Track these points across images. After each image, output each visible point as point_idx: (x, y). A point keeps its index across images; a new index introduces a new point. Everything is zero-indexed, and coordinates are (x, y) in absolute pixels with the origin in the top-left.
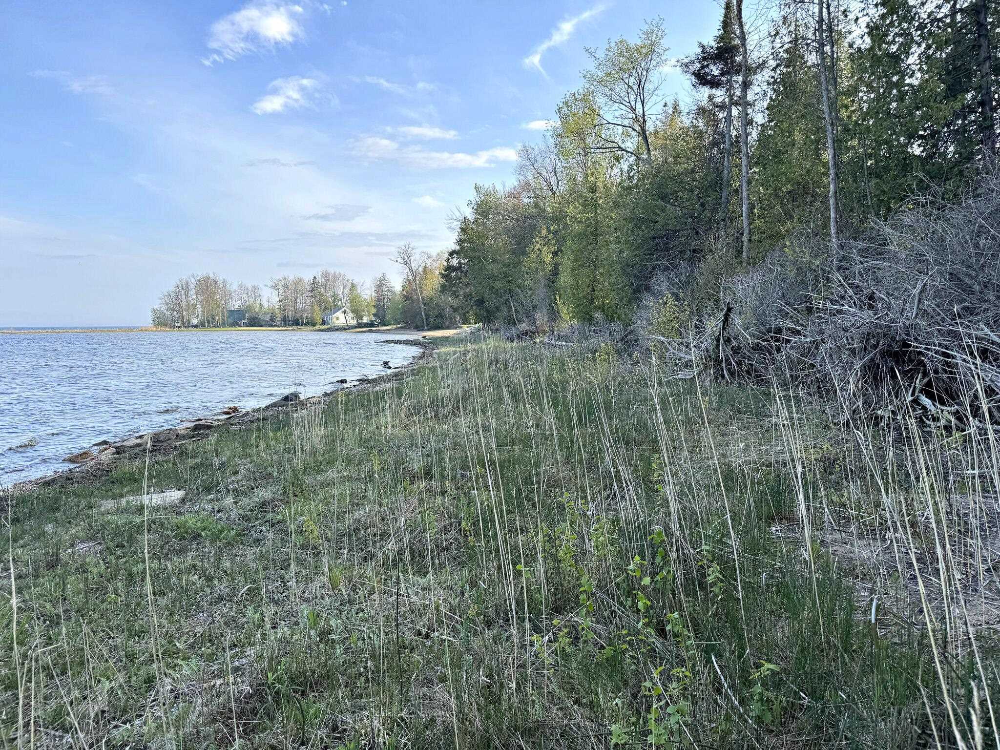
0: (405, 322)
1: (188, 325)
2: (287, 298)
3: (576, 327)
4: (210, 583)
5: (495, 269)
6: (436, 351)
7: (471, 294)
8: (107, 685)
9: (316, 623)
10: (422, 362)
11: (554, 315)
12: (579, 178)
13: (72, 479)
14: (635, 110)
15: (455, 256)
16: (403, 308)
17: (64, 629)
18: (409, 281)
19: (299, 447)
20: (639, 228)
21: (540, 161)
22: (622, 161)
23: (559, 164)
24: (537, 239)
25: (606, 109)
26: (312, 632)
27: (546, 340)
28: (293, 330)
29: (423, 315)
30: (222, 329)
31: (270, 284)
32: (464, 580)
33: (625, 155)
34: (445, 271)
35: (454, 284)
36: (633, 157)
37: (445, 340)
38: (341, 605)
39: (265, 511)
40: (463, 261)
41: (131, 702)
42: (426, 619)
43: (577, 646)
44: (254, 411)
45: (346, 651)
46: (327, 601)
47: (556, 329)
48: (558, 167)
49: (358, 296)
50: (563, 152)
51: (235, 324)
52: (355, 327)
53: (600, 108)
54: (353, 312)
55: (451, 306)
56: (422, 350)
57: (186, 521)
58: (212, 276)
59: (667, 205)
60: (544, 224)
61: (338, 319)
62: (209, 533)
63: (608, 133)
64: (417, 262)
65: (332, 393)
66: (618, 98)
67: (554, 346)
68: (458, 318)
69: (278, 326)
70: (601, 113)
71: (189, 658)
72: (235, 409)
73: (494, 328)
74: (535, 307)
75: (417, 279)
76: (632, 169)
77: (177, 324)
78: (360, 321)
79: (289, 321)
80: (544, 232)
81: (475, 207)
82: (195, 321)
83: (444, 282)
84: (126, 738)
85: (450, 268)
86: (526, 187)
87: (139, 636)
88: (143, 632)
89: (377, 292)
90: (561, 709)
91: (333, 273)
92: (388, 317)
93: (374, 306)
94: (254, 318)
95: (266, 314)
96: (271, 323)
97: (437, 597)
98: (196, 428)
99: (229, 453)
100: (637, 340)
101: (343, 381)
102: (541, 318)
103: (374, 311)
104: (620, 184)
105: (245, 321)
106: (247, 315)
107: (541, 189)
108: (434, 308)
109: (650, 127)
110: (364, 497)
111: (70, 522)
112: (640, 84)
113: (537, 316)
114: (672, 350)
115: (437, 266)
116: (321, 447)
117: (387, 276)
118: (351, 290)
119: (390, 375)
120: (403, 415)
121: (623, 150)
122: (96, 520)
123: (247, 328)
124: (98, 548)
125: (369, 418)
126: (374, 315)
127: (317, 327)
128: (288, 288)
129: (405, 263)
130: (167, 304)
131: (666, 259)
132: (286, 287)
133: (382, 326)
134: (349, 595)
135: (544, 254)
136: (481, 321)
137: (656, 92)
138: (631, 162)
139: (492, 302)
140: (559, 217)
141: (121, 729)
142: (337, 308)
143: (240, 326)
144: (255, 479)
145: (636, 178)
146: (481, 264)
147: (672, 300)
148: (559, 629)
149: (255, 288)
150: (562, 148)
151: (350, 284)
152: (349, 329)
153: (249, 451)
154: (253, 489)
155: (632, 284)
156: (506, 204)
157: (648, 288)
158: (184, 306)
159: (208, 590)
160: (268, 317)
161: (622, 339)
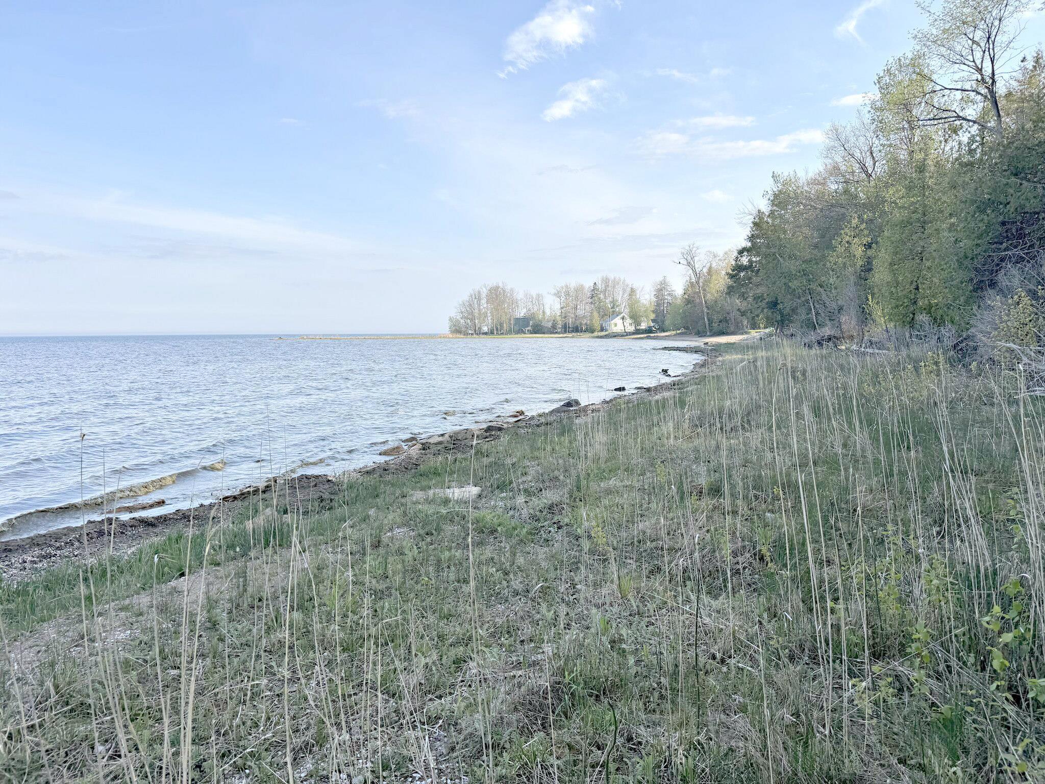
0: (687, 328)
1: (479, 333)
2: (568, 305)
3: (892, 332)
4: (506, 576)
5: (792, 266)
6: (720, 359)
7: (762, 296)
8: (423, 661)
9: (606, 630)
10: (703, 370)
11: (865, 316)
12: (902, 157)
13: (387, 470)
14: (981, 70)
15: (745, 253)
16: (684, 312)
17: (387, 604)
18: (692, 283)
19: (583, 453)
20: (983, 211)
21: (853, 139)
22: (960, 133)
23: (877, 142)
24: (847, 230)
25: (941, 72)
26: (604, 639)
27: (854, 347)
28: (573, 337)
29: (706, 320)
30: (510, 336)
31: (554, 291)
32: (762, 608)
33: (964, 124)
34: (733, 271)
35: (742, 285)
36: (976, 126)
37: (730, 346)
38: (630, 615)
39: (553, 513)
40: (754, 259)
41: (443, 679)
42: (720, 644)
43: (900, 698)
44: (540, 416)
45: (638, 662)
46: (615, 609)
47: (867, 334)
48: (875, 145)
49: (637, 301)
50: (882, 128)
51: (520, 331)
52: (633, 334)
53: (932, 72)
54: (631, 318)
55: (739, 309)
56: (703, 358)
57: (484, 516)
58: (501, 285)
59: (1024, 182)
60: (856, 212)
61: (616, 325)
62: (504, 529)
63: (943, 100)
64: (701, 263)
65: (611, 400)
66: (958, 57)
67: (864, 354)
68: (745, 323)
69: (559, 333)
70: (934, 77)
71: (490, 646)
72: (522, 413)
73: (789, 333)
74: (840, 309)
75: (701, 280)
76: (974, 141)
77: (470, 332)
78: (638, 328)
79: (569, 328)
80: (855, 222)
81: (772, 198)
82: (485, 329)
83: (730, 282)
84: (439, 712)
85: (739, 268)
86: (835, 170)
87: (448, 619)
88: (450, 615)
89: (657, 296)
90: (882, 765)
91: (613, 278)
92: (667, 322)
93: (653, 312)
94: (537, 326)
95: (548, 321)
96: (553, 330)
97: (733, 622)
98: (489, 429)
99: (518, 454)
100: (975, 349)
101: (621, 389)
102: (849, 321)
103: (653, 316)
104: (957, 159)
105: (529, 328)
106: (531, 322)
107: (853, 172)
108: (718, 312)
109: (1001, 89)
110: (648, 509)
111: (388, 508)
112: (989, 37)
113: (843, 319)
114: (1027, 361)
115: (724, 266)
116: (604, 454)
117: (668, 280)
118: (630, 295)
119: (670, 384)
120: (686, 425)
121: (964, 119)
122: (410, 509)
123: (531, 335)
124: (412, 534)
125: (650, 428)
126: (653, 321)
127: (596, 334)
128: (569, 295)
129: (689, 264)
130: (462, 313)
131: (1019, 248)
132: (567, 294)
133: (661, 332)
134: (638, 607)
135: (853, 247)
136: (772, 325)
137: (1012, 44)
138: (973, 133)
139: (787, 304)
140: (875, 203)
141: (436, 703)
142: (615, 314)
143: (525, 333)
144: (543, 481)
145: (979, 151)
146: (775, 262)
147: (1026, 300)
148: (879, 677)
149: (539, 296)
150: (881, 122)
151: (629, 290)
152: (627, 335)
153: (536, 454)
154: (541, 490)
155: (972, 280)
156: (810, 193)
157: (993, 284)
158: (476, 315)
159: (504, 583)
160: (550, 325)
161: (955, 347)
